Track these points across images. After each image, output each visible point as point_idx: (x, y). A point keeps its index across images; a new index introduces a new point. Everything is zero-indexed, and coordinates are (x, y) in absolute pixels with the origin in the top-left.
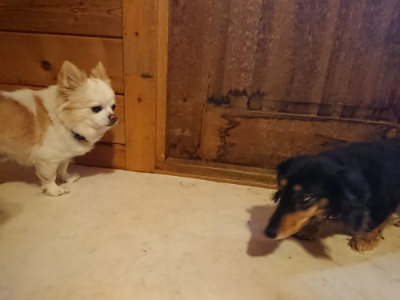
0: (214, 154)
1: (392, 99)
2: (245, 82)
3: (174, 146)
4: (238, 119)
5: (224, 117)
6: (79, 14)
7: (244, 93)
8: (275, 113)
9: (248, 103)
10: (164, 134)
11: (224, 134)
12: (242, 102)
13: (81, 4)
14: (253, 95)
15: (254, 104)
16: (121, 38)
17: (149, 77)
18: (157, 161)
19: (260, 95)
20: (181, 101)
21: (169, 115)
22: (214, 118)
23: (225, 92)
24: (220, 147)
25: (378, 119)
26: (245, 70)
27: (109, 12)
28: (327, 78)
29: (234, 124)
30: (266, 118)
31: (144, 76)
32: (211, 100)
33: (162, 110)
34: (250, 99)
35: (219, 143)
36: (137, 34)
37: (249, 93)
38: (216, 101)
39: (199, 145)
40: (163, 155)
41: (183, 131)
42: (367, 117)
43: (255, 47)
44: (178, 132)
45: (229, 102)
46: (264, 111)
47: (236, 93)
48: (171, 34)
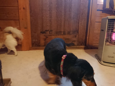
0: (43, 45)
1: (76, 29)
2: (48, 28)
3: (34, 44)
4: (48, 36)
5: (45, 36)
6: (8, 15)
7: (48, 30)
8: (55, 34)
9: (49, 33)
10: (31, 41)
11: (45, 40)
12: (48, 32)
13: (8, 13)
14: (50, 31)
15: (50, 33)
16: (19, 20)
17: (26, 28)
18: (30, 47)
19: (52, 31)
20: (34, 33)
21: (32, 37)
22: (42, 36)
23: (44, 31)
24: (44, 43)
25: (74, 33)
26: (48, 26)
27: (15, 15)
28: (64, 26)
29: (47, 37)
30: (54, 35)
31: (25, 28)
32: (41, 32)
33: (30, 35)
34: (50, 32)
35: (44, 42)
36: (23, 19)
37: (49, 30)
38: (42, 32)
39: (39, 43)
40: (31, 46)
41: (35, 40)
42: (72, 33)
43: (49, 21)
44: (34, 40)
45: (45, 33)
46: (53, 34)
47: (47, 31)
48: (31, 19)
